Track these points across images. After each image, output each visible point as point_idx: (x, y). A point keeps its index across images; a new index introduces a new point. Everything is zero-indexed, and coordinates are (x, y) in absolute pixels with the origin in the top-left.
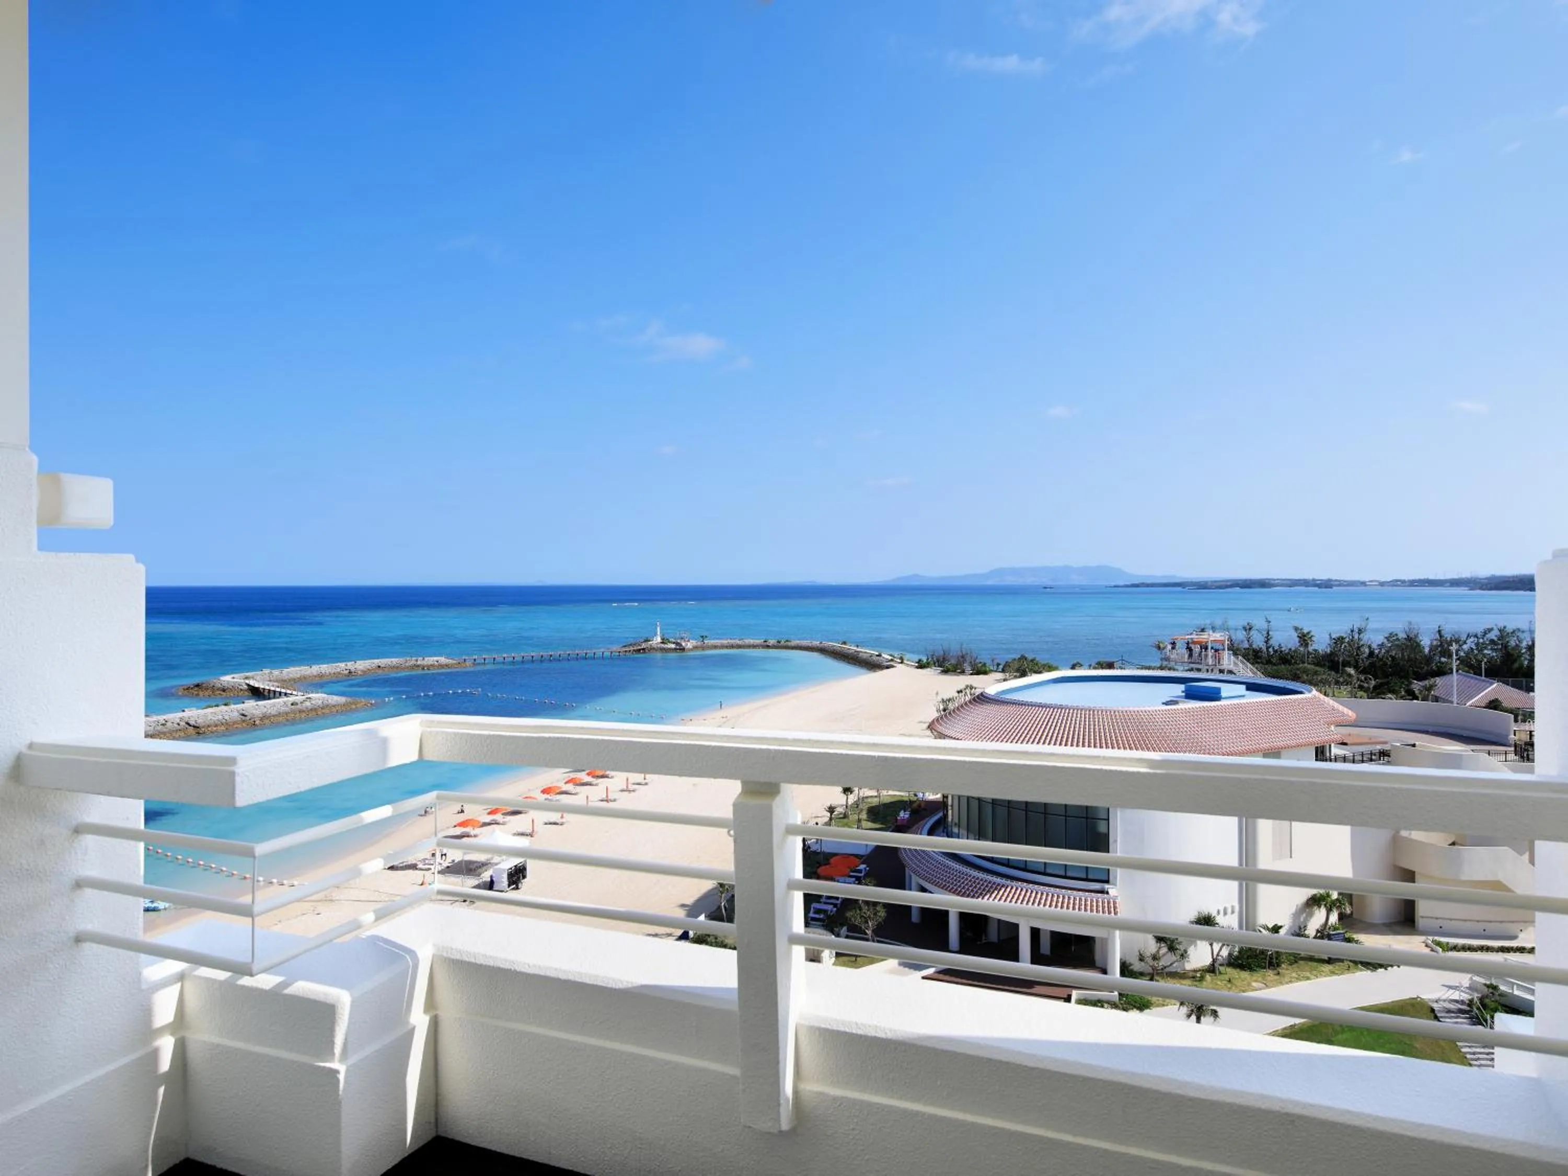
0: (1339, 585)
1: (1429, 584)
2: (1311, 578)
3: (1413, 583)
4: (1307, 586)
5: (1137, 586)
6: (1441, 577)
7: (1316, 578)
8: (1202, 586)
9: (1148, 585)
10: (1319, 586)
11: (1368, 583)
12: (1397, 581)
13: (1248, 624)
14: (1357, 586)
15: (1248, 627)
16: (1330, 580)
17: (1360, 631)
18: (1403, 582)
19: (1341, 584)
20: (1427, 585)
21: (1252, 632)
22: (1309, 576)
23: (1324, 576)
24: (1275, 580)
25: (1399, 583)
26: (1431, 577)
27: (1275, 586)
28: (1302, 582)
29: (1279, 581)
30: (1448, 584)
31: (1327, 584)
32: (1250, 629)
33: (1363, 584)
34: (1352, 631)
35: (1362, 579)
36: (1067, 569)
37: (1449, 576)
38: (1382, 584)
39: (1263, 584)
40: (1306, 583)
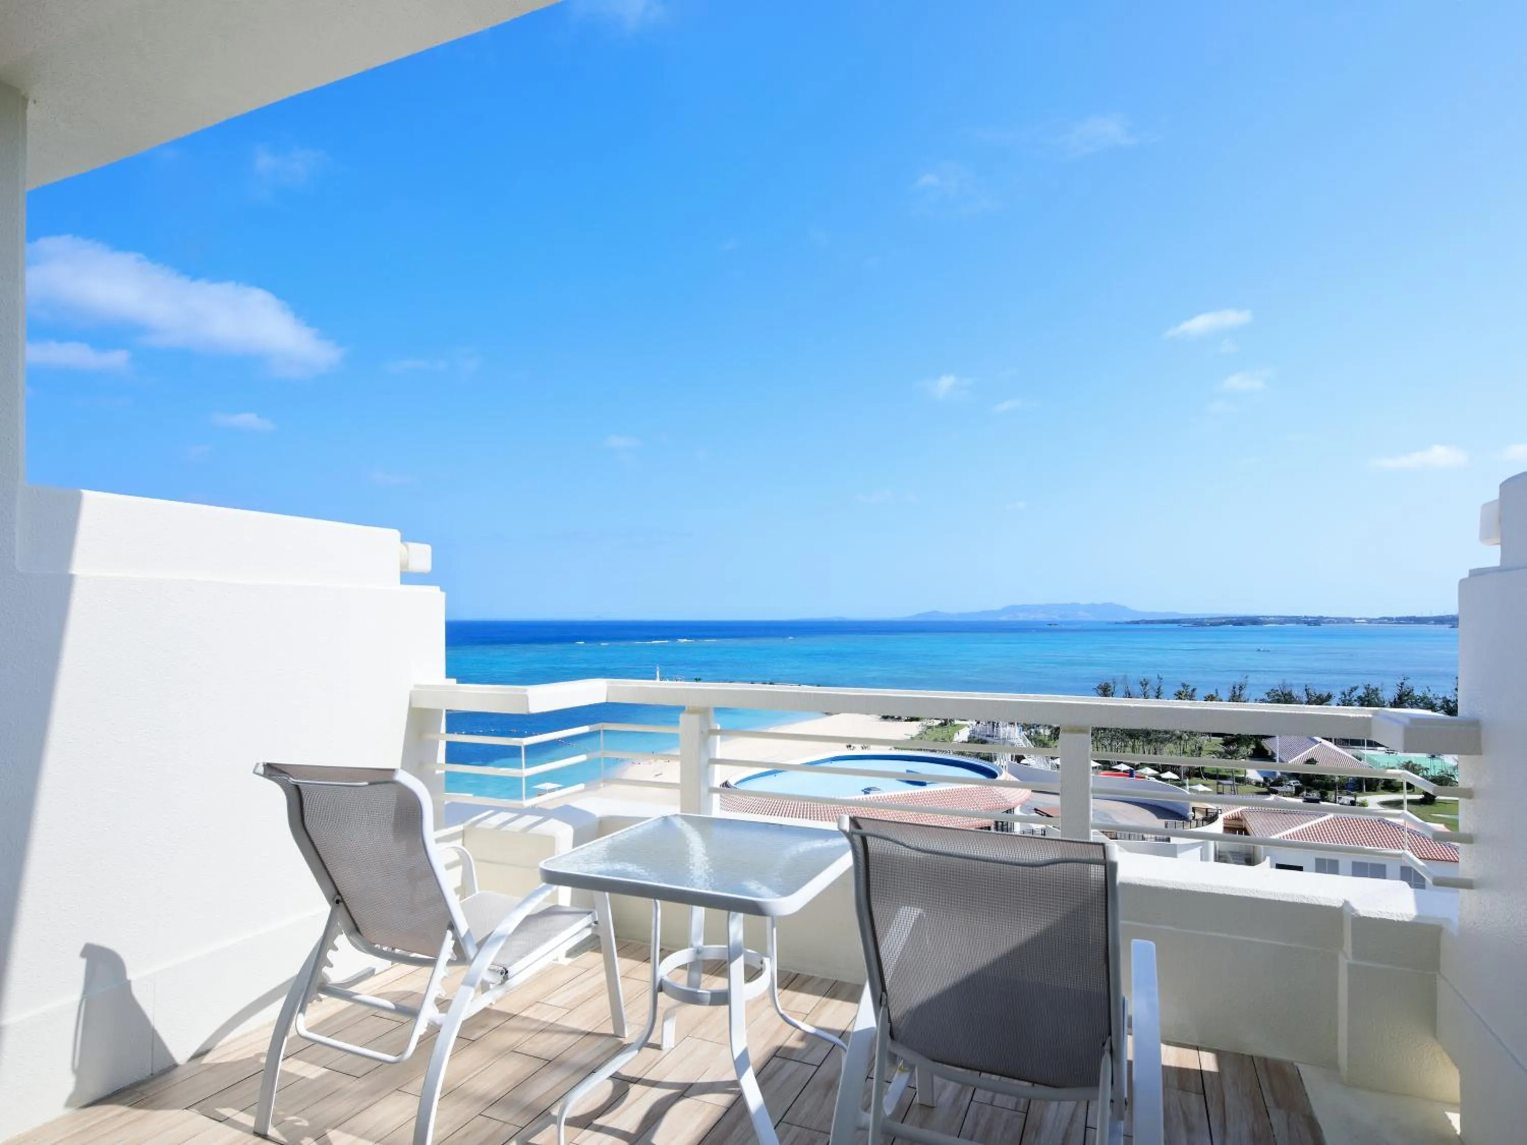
0: (1329, 622)
1: (1414, 621)
2: (1303, 615)
3: (1400, 620)
4: (1298, 623)
5: (1137, 623)
6: (1426, 614)
7: (1308, 615)
8: (1198, 623)
9: (1147, 622)
10: (1309, 623)
11: (1356, 621)
12: (1385, 618)
13: (1144, 680)
14: (1347, 623)
15: (1144, 683)
16: (1321, 617)
17: (1241, 688)
18: (1390, 620)
19: (1330, 621)
20: (1413, 622)
21: (1148, 688)
22: (1302, 613)
23: (1316, 614)
24: (1268, 617)
25: (1386, 620)
26: (1418, 615)
27: (1266, 624)
28: (1294, 619)
29: (1273, 618)
30: (1433, 622)
31: (1317, 622)
32: (1146, 684)
33: (1352, 620)
34: (1234, 688)
35: (1353, 616)
36: (1075, 606)
37: (1435, 614)
38: (1370, 621)
39: (1255, 621)
40: (1297, 620)
